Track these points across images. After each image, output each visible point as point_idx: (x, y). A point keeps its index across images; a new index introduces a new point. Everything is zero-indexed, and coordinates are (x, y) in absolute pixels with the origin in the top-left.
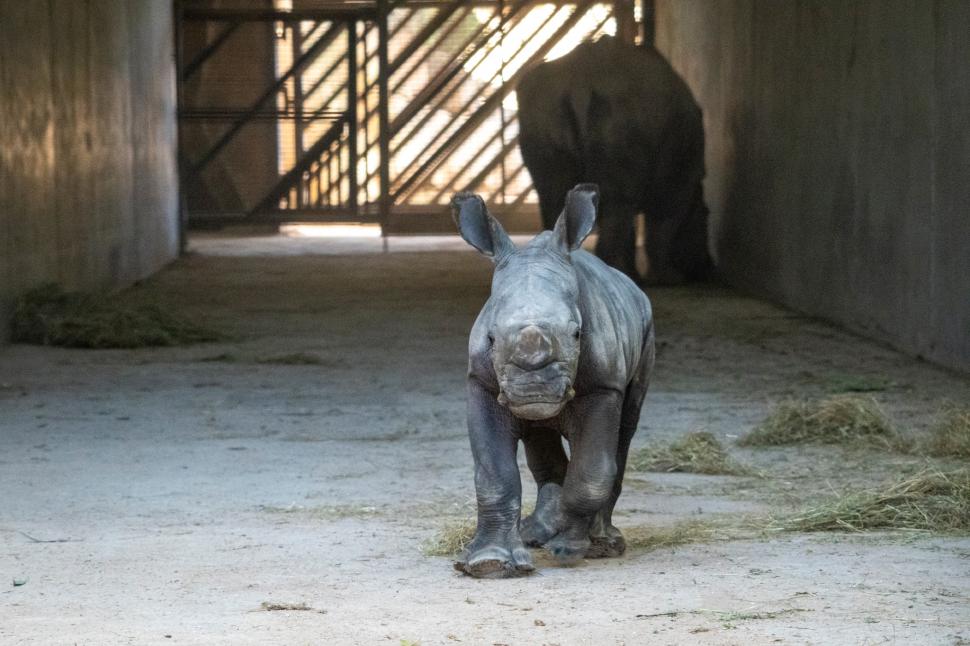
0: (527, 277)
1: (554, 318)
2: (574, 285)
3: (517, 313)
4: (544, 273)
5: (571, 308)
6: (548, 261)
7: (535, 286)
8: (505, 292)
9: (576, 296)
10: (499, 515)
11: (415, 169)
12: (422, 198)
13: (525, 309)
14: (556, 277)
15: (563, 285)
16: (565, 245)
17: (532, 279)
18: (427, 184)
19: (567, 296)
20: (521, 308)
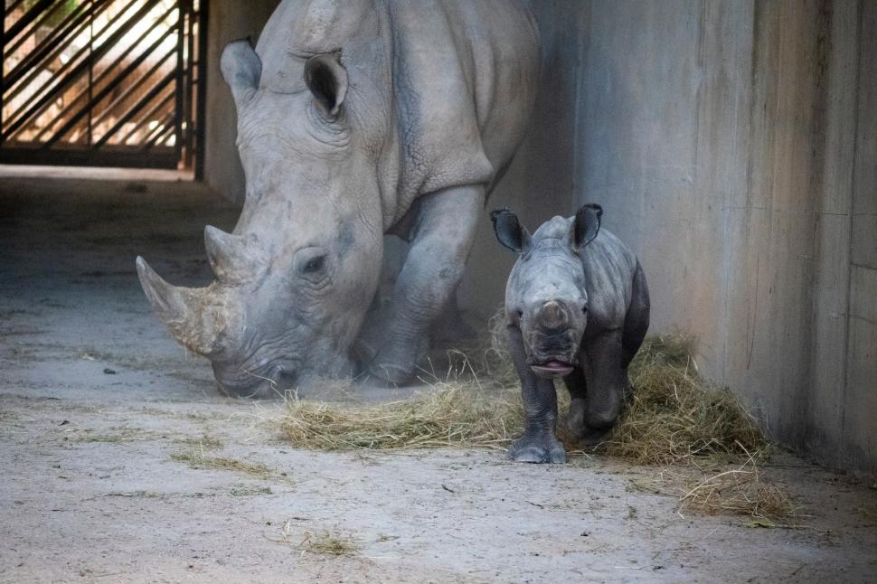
0: (546, 265)
1: (568, 296)
2: (582, 273)
3: (540, 292)
4: (560, 263)
5: (580, 289)
6: (563, 255)
7: (553, 271)
8: (529, 277)
9: (583, 281)
10: (538, 423)
11: (22, 114)
12: (27, 136)
13: (546, 289)
14: (569, 267)
15: (574, 272)
16: (573, 244)
17: (549, 266)
18: (32, 126)
19: (577, 281)
20: (542, 288)
